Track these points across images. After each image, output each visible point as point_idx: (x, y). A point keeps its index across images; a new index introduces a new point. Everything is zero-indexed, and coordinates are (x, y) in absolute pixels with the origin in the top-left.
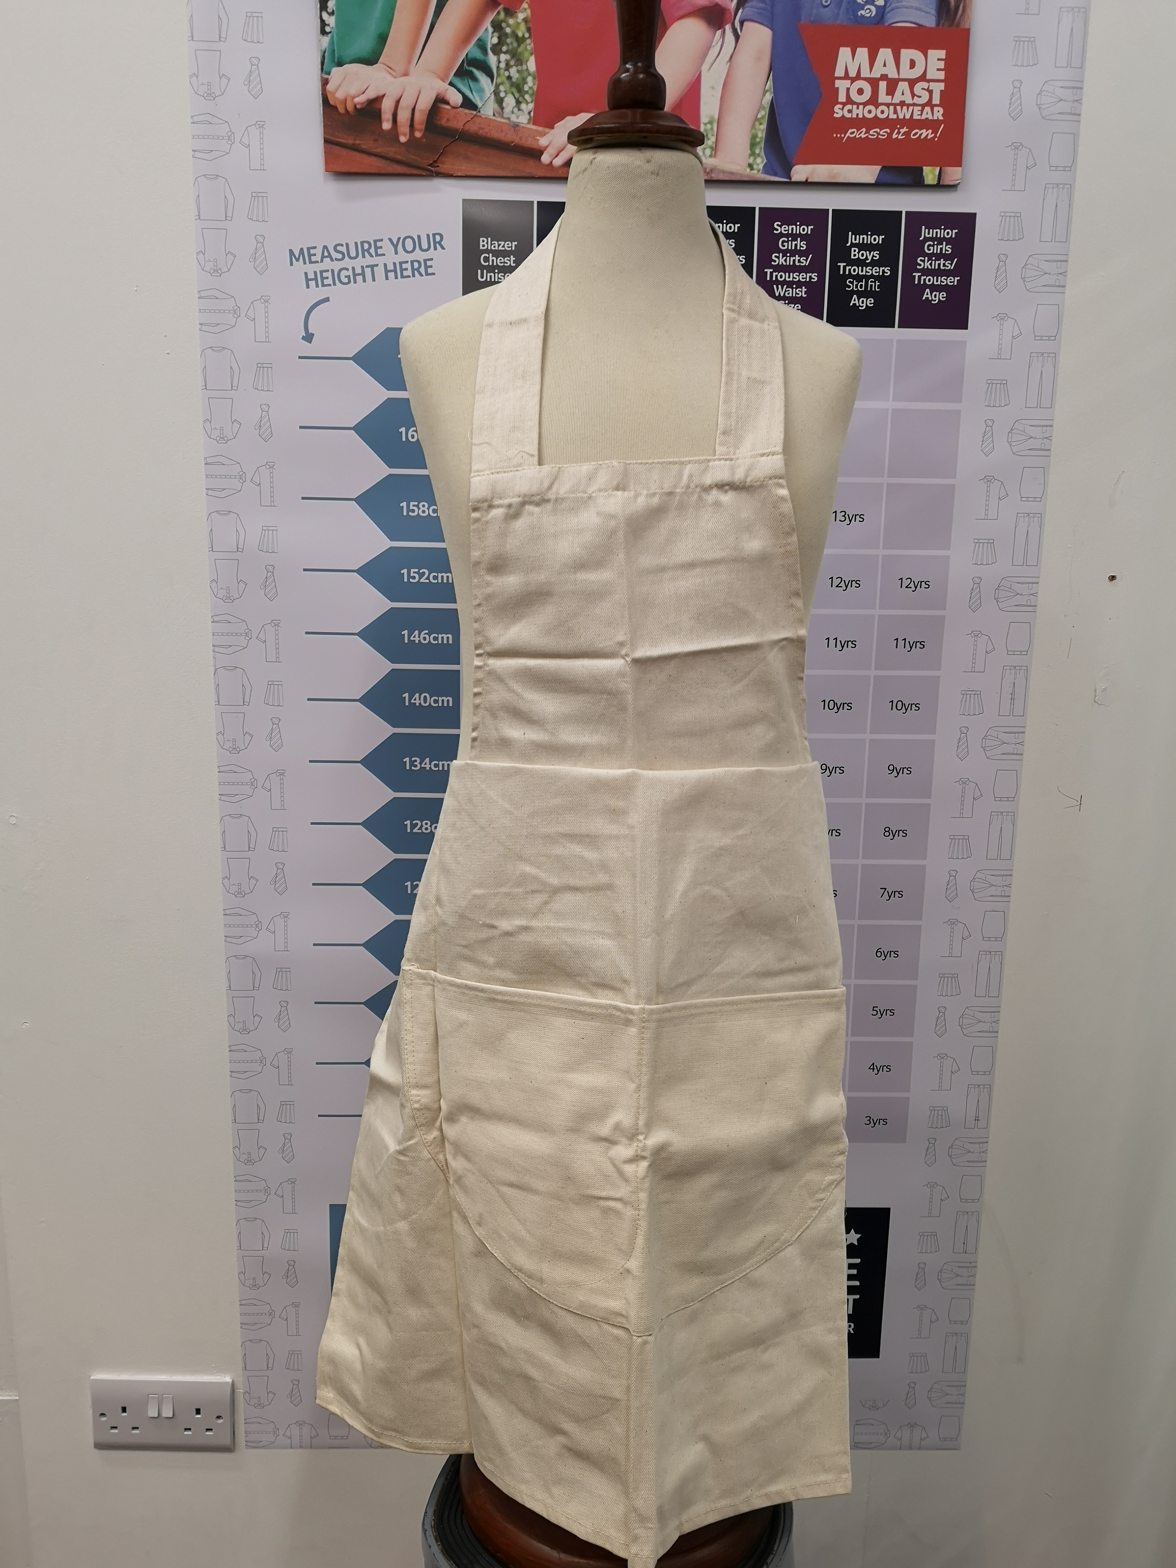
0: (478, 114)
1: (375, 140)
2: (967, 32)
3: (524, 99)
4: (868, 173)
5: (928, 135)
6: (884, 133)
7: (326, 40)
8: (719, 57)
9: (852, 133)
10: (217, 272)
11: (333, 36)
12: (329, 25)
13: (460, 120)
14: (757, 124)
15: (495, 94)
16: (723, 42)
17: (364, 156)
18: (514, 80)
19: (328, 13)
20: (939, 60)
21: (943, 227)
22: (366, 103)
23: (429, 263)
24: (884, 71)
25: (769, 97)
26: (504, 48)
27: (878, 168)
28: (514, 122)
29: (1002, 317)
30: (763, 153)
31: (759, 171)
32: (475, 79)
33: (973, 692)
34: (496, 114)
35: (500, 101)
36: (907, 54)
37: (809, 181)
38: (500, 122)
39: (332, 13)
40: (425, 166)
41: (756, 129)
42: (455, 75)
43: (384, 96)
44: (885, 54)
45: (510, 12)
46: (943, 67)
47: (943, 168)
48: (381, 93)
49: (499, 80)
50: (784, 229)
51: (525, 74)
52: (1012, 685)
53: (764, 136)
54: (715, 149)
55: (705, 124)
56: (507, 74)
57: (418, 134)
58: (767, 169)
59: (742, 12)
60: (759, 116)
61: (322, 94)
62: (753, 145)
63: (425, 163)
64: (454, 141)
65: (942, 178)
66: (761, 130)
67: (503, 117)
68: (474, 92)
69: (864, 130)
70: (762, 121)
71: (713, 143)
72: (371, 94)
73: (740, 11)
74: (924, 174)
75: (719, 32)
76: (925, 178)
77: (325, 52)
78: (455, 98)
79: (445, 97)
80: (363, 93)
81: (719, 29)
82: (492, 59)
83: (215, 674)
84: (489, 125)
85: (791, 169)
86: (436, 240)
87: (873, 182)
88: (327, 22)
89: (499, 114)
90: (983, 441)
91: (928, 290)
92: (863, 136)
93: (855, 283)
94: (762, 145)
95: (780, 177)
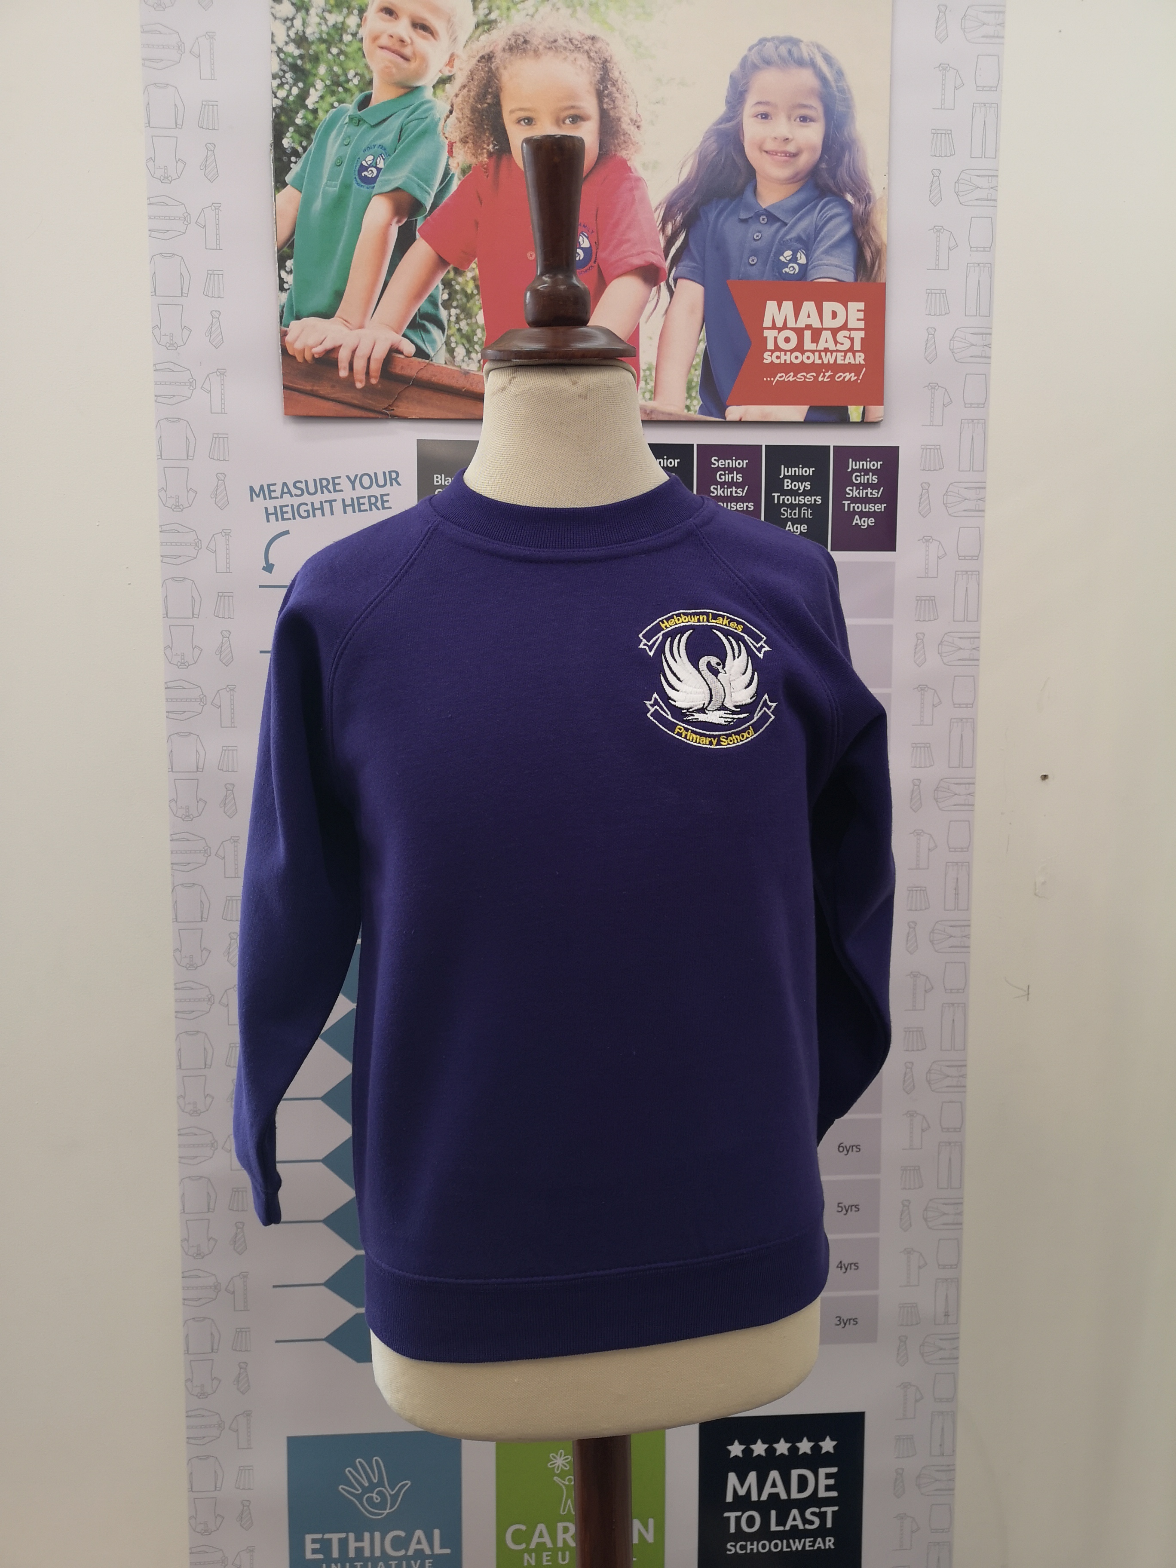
0: (431, 362)
1: (333, 386)
2: (883, 286)
3: (474, 349)
4: (797, 413)
5: (851, 377)
6: (810, 377)
7: (284, 296)
8: (655, 311)
9: (780, 377)
10: (178, 507)
11: (291, 291)
12: (287, 283)
13: (413, 368)
14: (692, 370)
15: (446, 345)
16: (659, 297)
17: (322, 401)
18: (464, 332)
19: (286, 272)
20: (858, 311)
21: (868, 459)
22: (324, 353)
23: (385, 498)
24: (809, 322)
25: (702, 346)
26: (455, 304)
27: (805, 408)
28: (464, 370)
29: (927, 540)
30: (699, 396)
31: (696, 412)
32: (427, 331)
33: (919, 889)
34: (448, 363)
35: (451, 351)
36: (829, 306)
37: (743, 420)
38: (451, 370)
39: (291, 272)
40: (381, 409)
42: (409, 327)
43: (340, 346)
44: (809, 306)
45: (458, 272)
46: (863, 318)
47: (866, 407)
48: (338, 344)
49: (451, 332)
50: (721, 464)
51: (475, 327)
52: (955, 880)
53: (699, 380)
54: (654, 393)
55: (644, 370)
56: (457, 326)
57: (374, 381)
58: (702, 411)
59: (675, 271)
60: (694, 363)
61: (281, 345)
62: (689, 389)
63: (381, 406)
64: (408, 387)
65: (865, 416)
66: (697, 375)
67: (454, 365)
68: (426, 343)
69: (792, 374)
70: (697, 368)
71: (652, 387)
72: (328, 345)
73: (674, 269)
74: (849, 412)
75: (655, 289)
76: (850, 416)
77: (283, 307)
78: (408, 348)
79: (399, 348)
80: (321, 344)
81: (655, 286)
82: (443, 314)
83: (173, 891)
84: (441, 373)
85: (726, 409)
86: (393, 478)
87: (802, 420)
88: (285, 280)
89: (451, 362)
90: (915, 653)
91: (857, 517)
92: (791, 379)
93: (789, 511)
94: (698, 388)
95: (715, 417)
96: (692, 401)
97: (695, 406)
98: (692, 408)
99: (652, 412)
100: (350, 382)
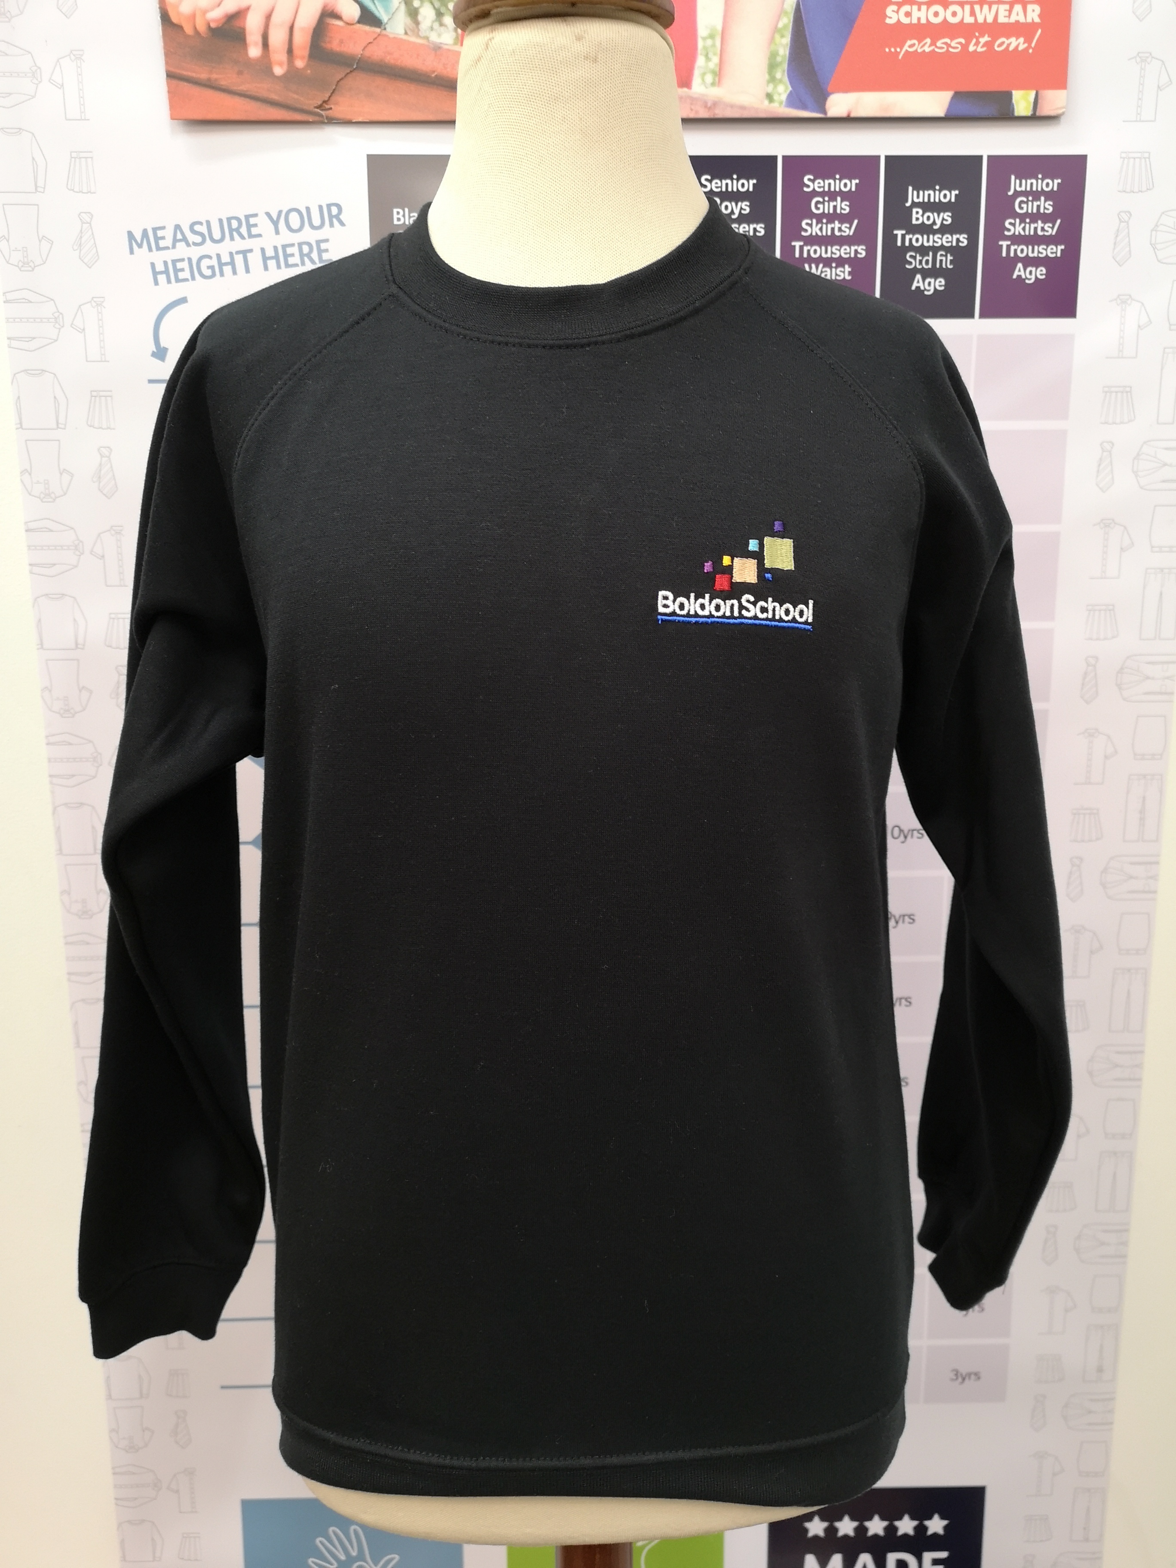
0: (384, 32)
1: (240, 73)
3: (448, 9)
4: (934, 102)
5: (1020, 43)
6: (956, 44)
9: (911, 46)
10: (28, 265)
13: (357, 42)
14: (777, 36)
15: (405, 3)
17: (223, 96)
21: (1040, 176)
22: (223, 21)
23: (323, 246)
27: (948, 95)
28: (434, 43)
29: (1123, 300)
30: (786, 79)
31: (781, 103)
34: (409, 32)
35: (413, 14)
37: (853, 115)
38: (414, 43)
40: (311, 108)
41: (776, 44)
43: (248, 9)
47: (1042, 92)
50: (818, 185)
52: (1141, 801)
53: (787, 53)
54: (719, 75)
58: (793, 100)
60: (780, 25)
62: (772, 66)
63: (311, 104)
64: (351, 71)
65: (1038, 106)
67: (418, 36)
69: (928, 41)
71: (716, 65)
72: (230, 8)
74: (1014, 101)
76: (1015, 107)
78: (350, 10)
79: (336, 10)
80: (219, 5)
83: (54, 812)
84: (399, 48)
85: (827, 99)
86: (334, 215)
87: (942, 114)
89: (413, 31)
90: (1098, 471)
91: (1020, 265)
92: (927, 49)
93: (918, 258)
94: (785, 66)
95: (813, 111)
96: (775, 87)
97: (780, 94)
98: (776, 97)
99: (715, 104)
100: (264, 65)
